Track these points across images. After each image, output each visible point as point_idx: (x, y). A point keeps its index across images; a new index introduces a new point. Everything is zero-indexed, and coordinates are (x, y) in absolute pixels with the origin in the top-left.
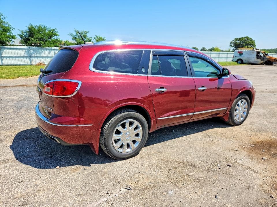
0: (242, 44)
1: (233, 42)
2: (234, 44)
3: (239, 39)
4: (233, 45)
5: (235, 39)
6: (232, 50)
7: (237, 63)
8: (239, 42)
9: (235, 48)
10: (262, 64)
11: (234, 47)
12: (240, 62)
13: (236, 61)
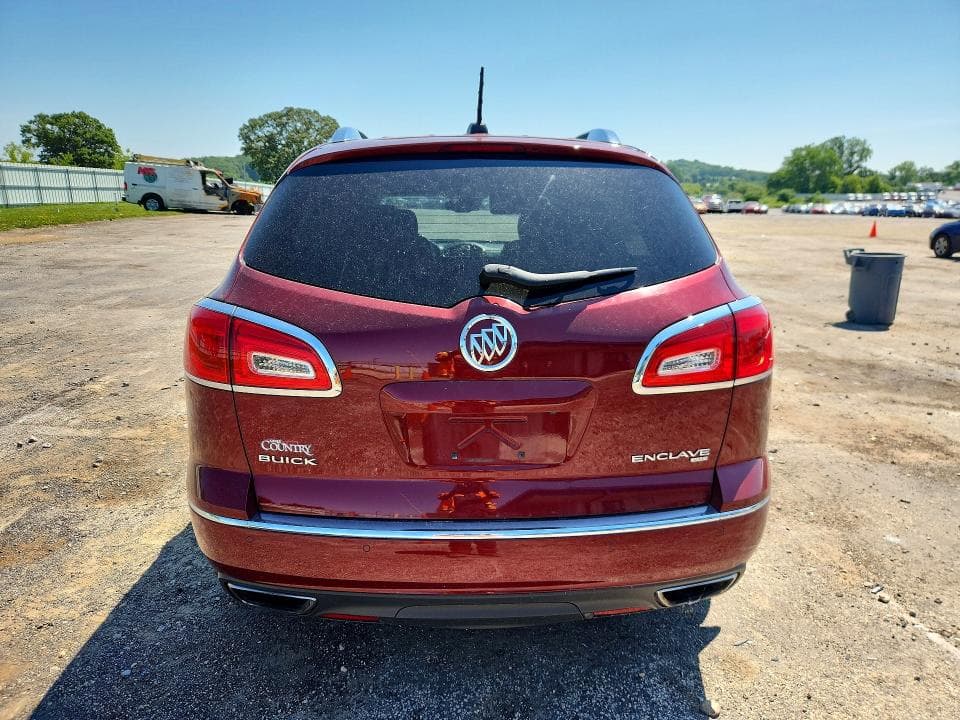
0: (69, 140)
1: (33, 127)
2: (38, 136)
3: (53, 118)
4: (34, 140)
5: (39, 116)
6: (39, 159)
7: (147, 209)
8: (56, 129)
9: (45, 151)
10: (225, 211)
11: (41, 149)
12: (152, 203)
13: (140, 203)
